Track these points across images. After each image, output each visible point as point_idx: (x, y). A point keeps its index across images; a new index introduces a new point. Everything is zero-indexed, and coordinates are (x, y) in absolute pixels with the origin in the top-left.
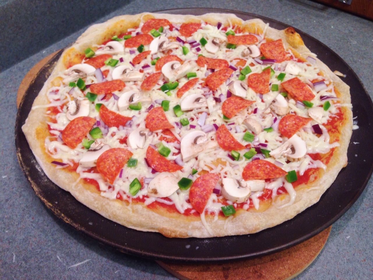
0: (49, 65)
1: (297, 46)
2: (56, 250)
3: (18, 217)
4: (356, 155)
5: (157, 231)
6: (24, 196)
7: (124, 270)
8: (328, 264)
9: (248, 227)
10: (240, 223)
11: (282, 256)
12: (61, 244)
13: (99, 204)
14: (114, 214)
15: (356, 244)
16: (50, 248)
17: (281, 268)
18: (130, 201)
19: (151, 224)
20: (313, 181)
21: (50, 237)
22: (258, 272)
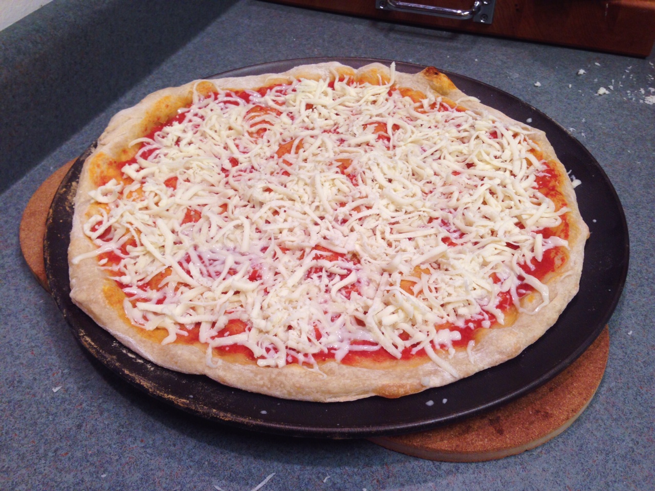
0: (64, 189)
1: (448, 91)
2: (207, 478)
3: (114, 446)
4: (595, 221)
5: (373, 395)
6: (108, 411)
7: (336, 473)
8: (622, 376)
9: (504, 350)
10: (492, 348)
11: (562, 380)
12: (212, 466)
13: (266, 378)
14: (298, 385)
15: (645, 339)
16: (195, 479)
17: (569, 396)
18: (312, 360)
19: (361, 386)
20: (561, 265)
21: (187, 461)
22: (540, 412)
